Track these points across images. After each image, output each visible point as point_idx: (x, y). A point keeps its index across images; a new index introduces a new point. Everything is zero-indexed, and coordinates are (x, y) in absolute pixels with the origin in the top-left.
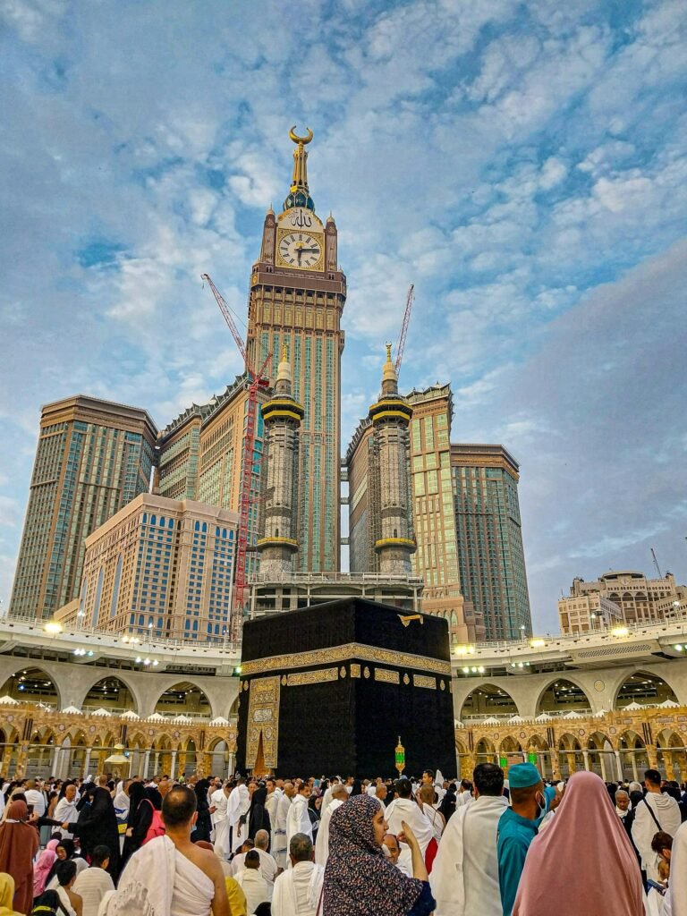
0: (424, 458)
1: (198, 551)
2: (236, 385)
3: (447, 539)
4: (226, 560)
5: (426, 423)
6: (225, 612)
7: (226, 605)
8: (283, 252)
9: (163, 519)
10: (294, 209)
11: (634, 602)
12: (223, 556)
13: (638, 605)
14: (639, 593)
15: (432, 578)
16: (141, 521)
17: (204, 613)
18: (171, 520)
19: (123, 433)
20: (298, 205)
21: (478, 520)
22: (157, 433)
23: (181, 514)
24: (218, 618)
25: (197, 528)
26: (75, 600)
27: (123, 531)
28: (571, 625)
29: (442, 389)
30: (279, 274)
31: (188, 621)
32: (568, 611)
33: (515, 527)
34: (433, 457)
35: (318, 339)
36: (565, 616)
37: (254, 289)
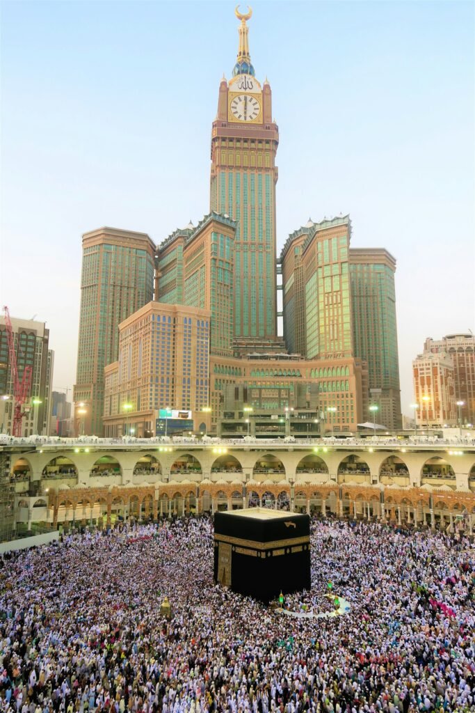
0: (331, 267)
1: (188, 336)
2: (204, 221)
3: (344, 321)
4: (204, 341)
5: (332, 243)
6: (206, 372)
7: (206, 368)
8: (234, 110)
9: (164, 317)
10: (240, 76)
11: (465, 353)
12: (202, 338)
13: (467, 355)
14: (468, 348)
15: (334, 345)
16: (151, 319)
17: (193, 373)
18: (169, 318)
19: (135, 250)
20: (243, 72)
21: (367, 300)
22: (155, 247)
23: (176, 313)
24: (202, 376)
25: (186, 322)
26: (116, 362)
27: (141, 325)
28: (420, 376)
29: (344, 218)
30: (231, 127)
31: (184, 379)
32: (419, 368)
33: (392, 302)
34: (337, 266)
35: (259, 175)
36: (416, 371)
37: (214, 140)
